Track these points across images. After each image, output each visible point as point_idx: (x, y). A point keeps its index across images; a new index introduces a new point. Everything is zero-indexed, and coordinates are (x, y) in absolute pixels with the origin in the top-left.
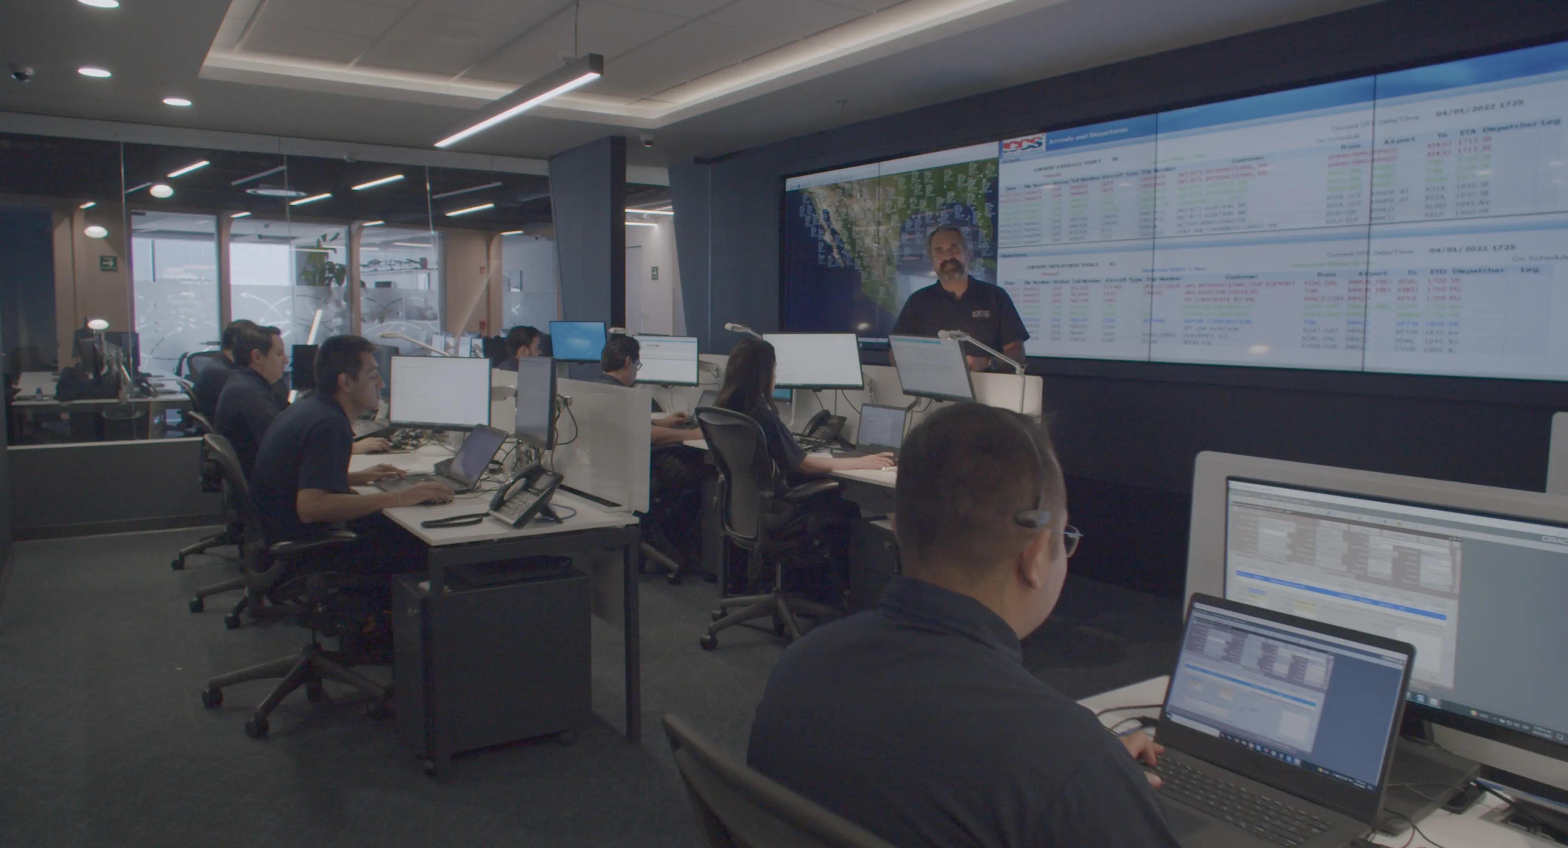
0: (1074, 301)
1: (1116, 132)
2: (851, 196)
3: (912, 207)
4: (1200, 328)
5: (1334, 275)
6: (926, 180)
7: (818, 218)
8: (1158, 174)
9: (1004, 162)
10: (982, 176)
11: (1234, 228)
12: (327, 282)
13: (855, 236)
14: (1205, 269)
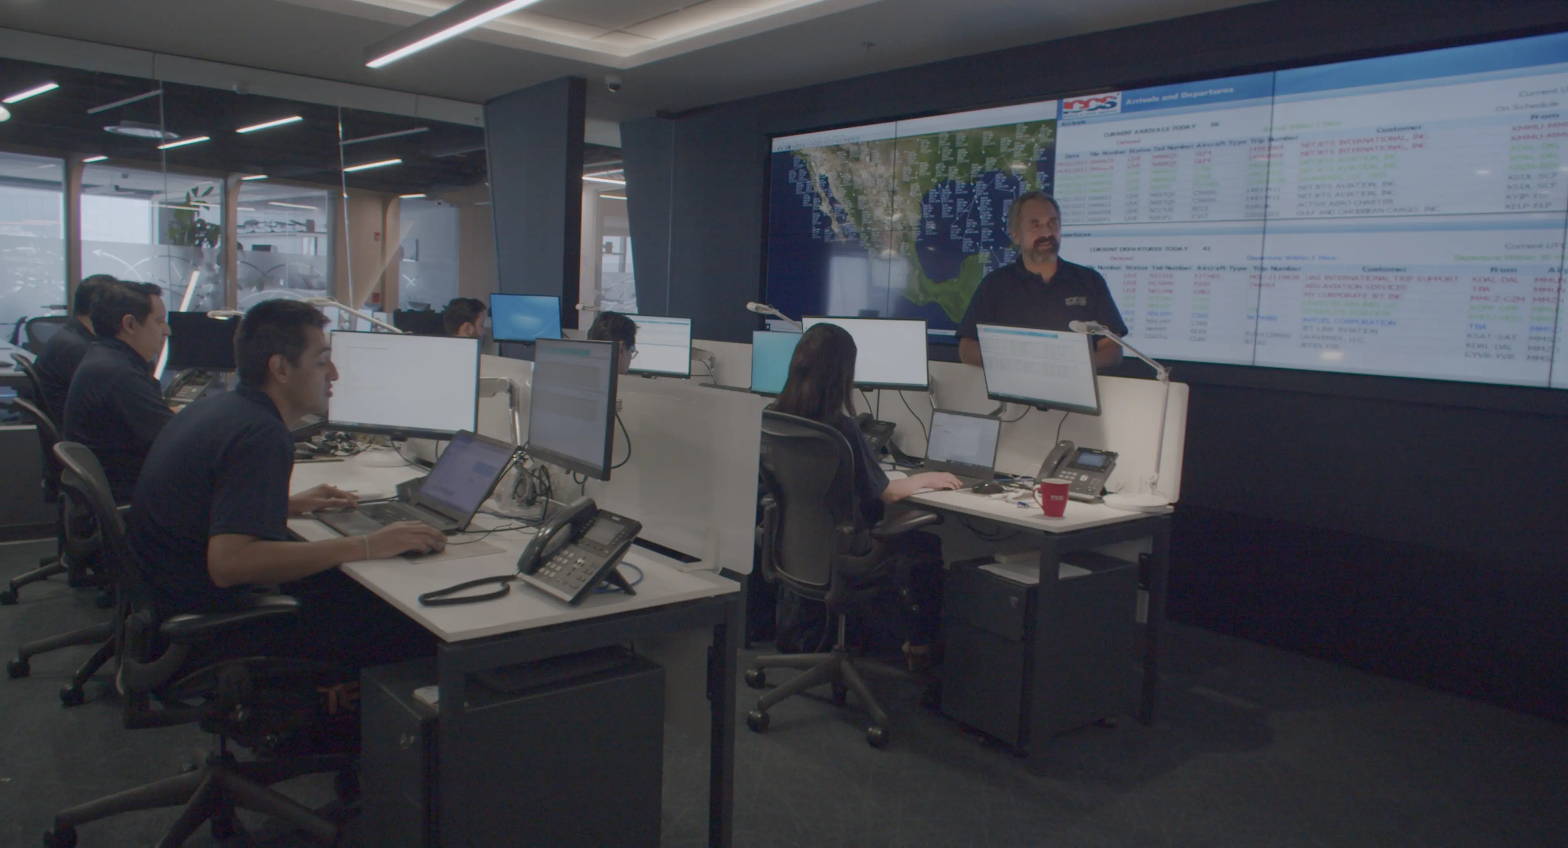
0: (1153, 291)
1: (1219, 92)
2: (857, 160)
3: (939, 174)
4: (1324, 329)
5: (1514, 270)
6: (958, 144)
7: (813, 184)
8: (1274, 144)
9: (1064, 124)
10: (1033, 140)
11: (1375, 211)
12: (197, 242)
13: (861, 206)
14: (1334, 258)
